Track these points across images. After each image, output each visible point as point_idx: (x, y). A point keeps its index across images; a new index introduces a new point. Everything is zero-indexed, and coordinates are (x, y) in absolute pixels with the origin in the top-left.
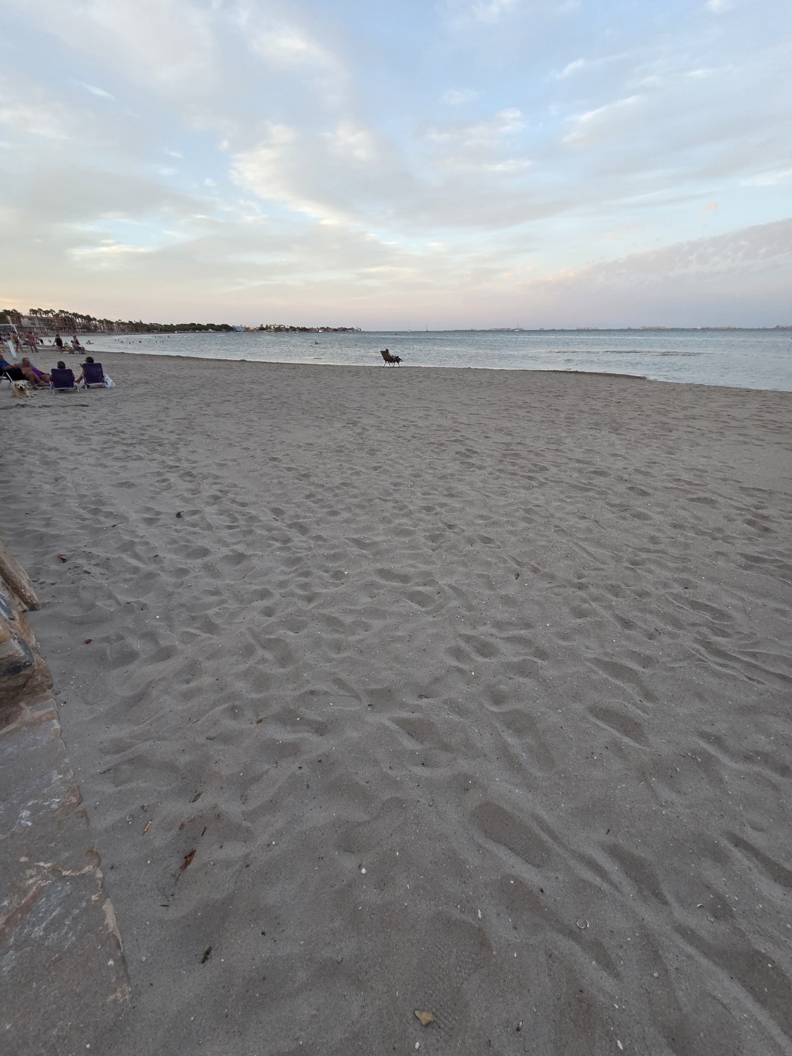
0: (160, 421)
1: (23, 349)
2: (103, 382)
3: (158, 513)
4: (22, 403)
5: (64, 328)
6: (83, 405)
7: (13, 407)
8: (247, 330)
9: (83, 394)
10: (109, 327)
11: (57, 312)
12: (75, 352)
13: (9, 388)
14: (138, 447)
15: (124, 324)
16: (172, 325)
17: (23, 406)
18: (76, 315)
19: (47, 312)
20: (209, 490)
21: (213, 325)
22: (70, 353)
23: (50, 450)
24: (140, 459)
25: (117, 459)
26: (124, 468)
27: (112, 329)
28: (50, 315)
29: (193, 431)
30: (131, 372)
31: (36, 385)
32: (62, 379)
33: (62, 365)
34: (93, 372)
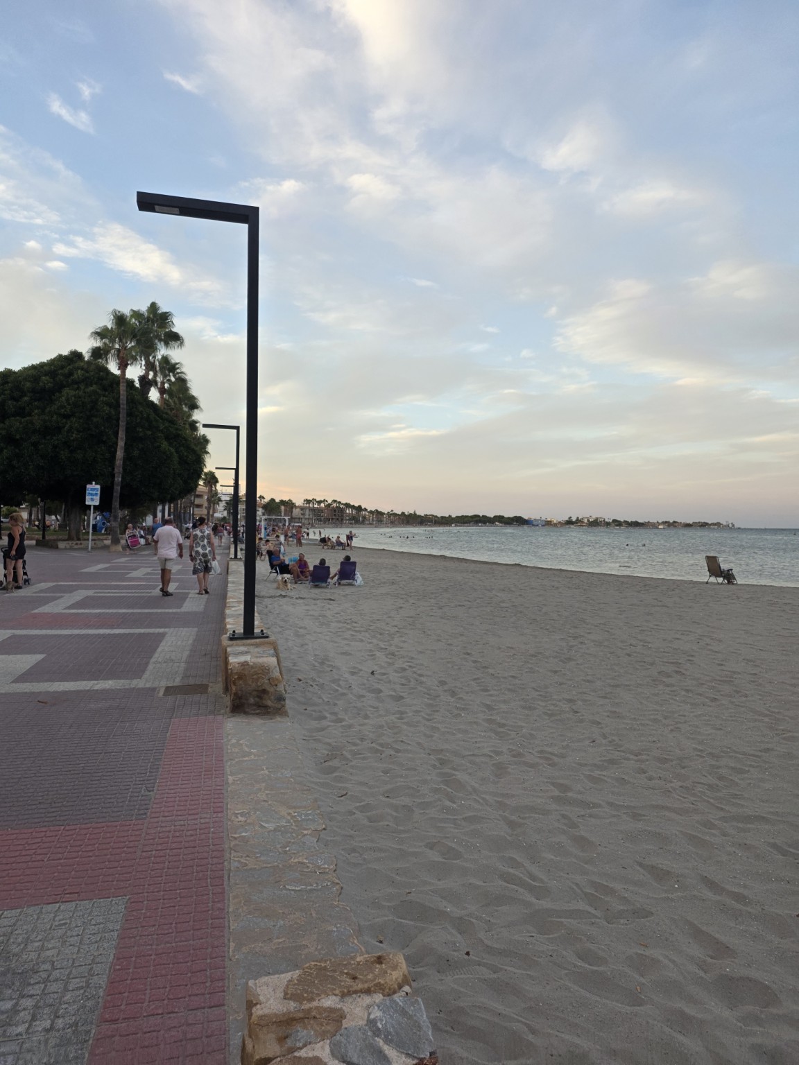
0: (390, 617)
1: (290, 543)
2: (354, 579)
3: (361, 670)
4: (283, 594)
5: (332, 519)
6: (331, 600)
7: (277, 597)
8: (548, 523)
9: (333, 590)
10: (378, 518)
11: (330, 502)
12: (337, 547)
13: (275, 581)
14: (363, 634)
15: (395, 515)
16: (450, 516)
17: (284, 596)
18: (348, 505)
19: (319, 502)
20: (400, 663)
21: (502, 517)
22: (331, 549)
23: (301, 628)
24: (362, 641)
25: (345, 639)
26: (349, 645)
27: (381, 521)
28: (322, 505)
29: (414, 627)
30: (383, 571)
31: (297, 579)
32: (320, 575)
33: (323, 562)
34: (348, 570)
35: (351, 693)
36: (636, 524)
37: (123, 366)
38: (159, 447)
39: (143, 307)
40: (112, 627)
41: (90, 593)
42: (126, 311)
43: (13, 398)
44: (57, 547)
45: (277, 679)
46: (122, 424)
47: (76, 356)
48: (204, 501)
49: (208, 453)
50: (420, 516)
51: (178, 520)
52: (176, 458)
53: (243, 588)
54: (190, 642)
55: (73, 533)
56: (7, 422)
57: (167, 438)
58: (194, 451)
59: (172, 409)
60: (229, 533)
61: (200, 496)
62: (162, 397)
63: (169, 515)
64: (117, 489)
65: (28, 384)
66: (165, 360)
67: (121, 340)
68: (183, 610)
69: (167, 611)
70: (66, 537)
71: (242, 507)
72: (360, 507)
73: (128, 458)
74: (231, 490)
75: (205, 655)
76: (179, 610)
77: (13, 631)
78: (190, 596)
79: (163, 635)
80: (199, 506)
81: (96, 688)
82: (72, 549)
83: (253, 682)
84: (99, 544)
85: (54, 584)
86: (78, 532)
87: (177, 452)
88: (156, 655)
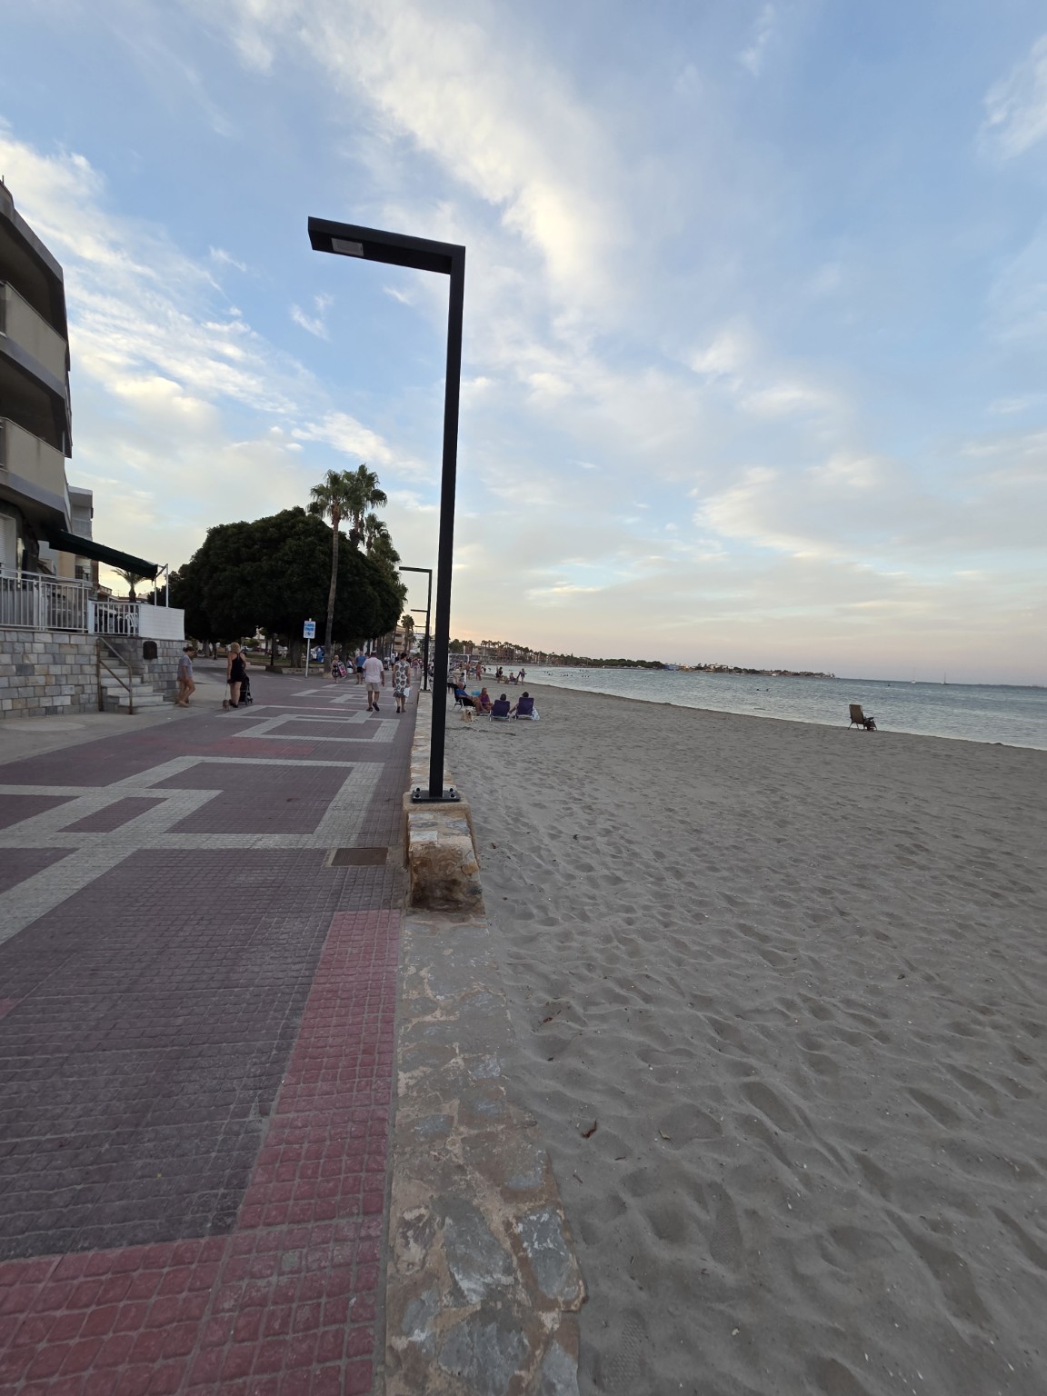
0: (573, 757)
2: (531, 714)
3: (560, 832)
5: (505, 658)
6: (512, 734)
7: (462, 729)
8: (681, 668)
9: (511, 725)
10: (542, 659)
13: (459, 712)
14: (552, 778)
15: (556, 656)
16: (601, 659)
17: (468, 729)
18: (517, 647)
19: (494, 644)
20: (603, 823)
21: (644, 662)
23: (487, 768)
24: (552, 787)
25: (535, 784)
26: (539, 793)
27: (544, 661)
28: (497, 646)
29: (600, 771)
30: (555, 707)
31: (479, 711)
32: (500, 709)
33: (503, 697)
34: (525, 706)
35: (558, 871)
36: (753, 672)
37: (336, 520)
38: (365, 591)
39: (355, 470)
40: (301, 757)
41: (293, 717)
42: (339, 471)
43: (246, 546)
44: (281, 673)
45: (472, 867)
46: (335, 570)
47: (299, 511)
48: (402, 639)
49: (405, 599)
50: (576, 658)
51: (380, 653)
52: (379, 601)
53: (430, 721)
54: (375, 781)
55: (295, 661)
56: (241, 565)
57: (372, 584)
58: (394, 596)
59: (378, 561)
60: (421, 667)
61: (399, 635)
62: (369, 550)
63: (373, 649)
64: (330, 625)
65: (258, 535)
66: (372, 518)
67: (334, 498)
68: (373, 741)
69: (358, 740)
70: (289, 665)
71: (431, 645)
72: (527, 648)
73: (338, 599)
74: (423, 631)
75: (388, 801)
76: (369, 740)
77: (200, 758)
78: (382, 725)
79: (348, 770)
80: (398, 644)
81: (259, 845)
82: (293, 674)
83: (440, 870)
84: (315, 671)
85: (265, 707)
86: (299, 661)
87: (380, 596)
88: (337, 797)
